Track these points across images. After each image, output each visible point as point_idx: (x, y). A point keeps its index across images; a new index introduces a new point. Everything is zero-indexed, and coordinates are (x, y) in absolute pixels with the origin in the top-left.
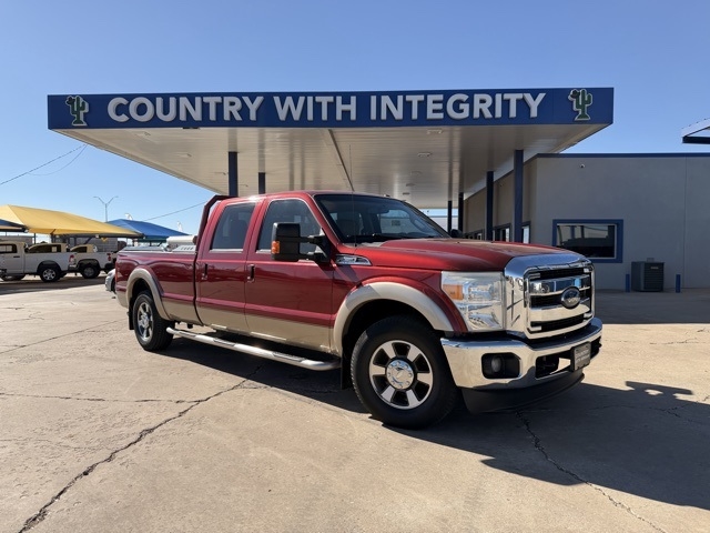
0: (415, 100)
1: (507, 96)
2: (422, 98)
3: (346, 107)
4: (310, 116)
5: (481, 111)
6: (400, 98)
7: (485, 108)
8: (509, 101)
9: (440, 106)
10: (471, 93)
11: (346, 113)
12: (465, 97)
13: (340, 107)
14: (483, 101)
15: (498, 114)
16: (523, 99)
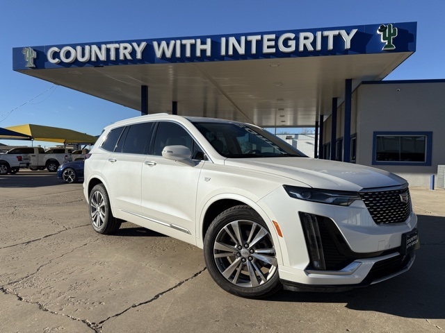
0: (254, 39)
1: (325, 33)
2: (259, 37)
3: (203, 47)
4: (178, 54)
5: (305, 45)
6: (243, 39)
7: (308, 43)
8: (327, 37)
9: (273, 43)
10: (297, 32)
11: (203, 51)
12: (292, 36)
13: (199, 47)
14: (306, 38)
15: (319, 47)
16: (339, 34)
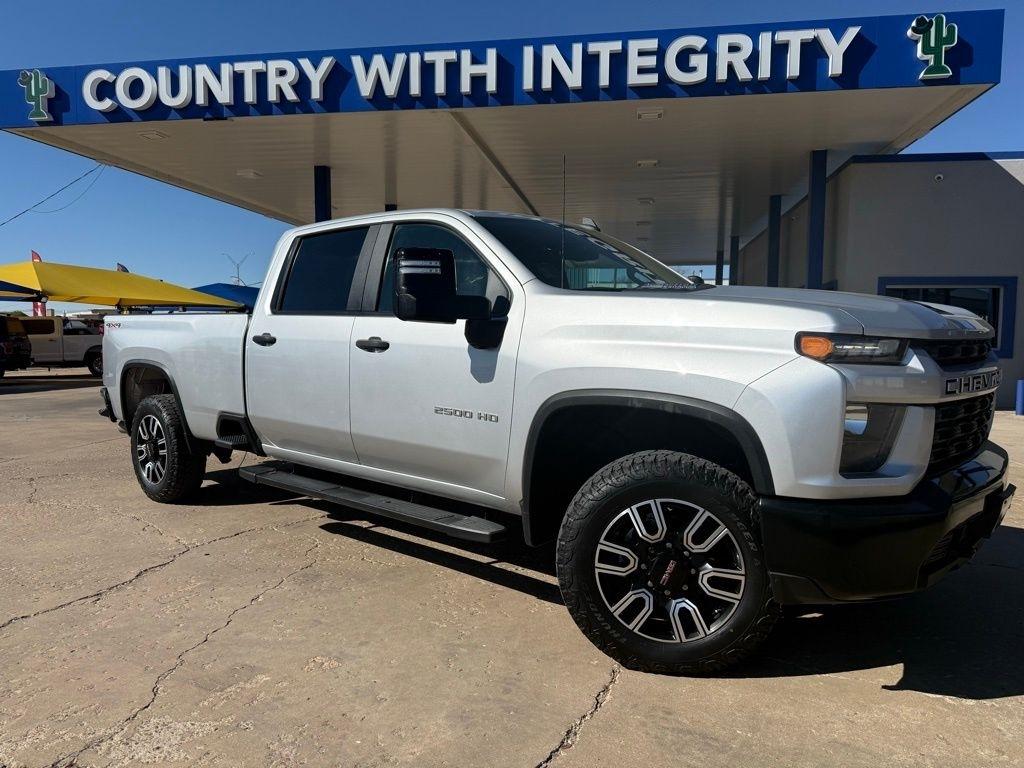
0: (604, 50)
1: (781, 36)
2: (617, 46)
3: (478, 69)
4: (415, 88)
5: (731, 67)
6: (577, 49)
7: (739, 61)
8: (785, 45)
9: (651, 61)
10: (710, 34)
11: (478, 81)
12: (699, 42)
13: (468, 69)
14: (733, 49)
15: (765, 71)
16: (816, 41)
